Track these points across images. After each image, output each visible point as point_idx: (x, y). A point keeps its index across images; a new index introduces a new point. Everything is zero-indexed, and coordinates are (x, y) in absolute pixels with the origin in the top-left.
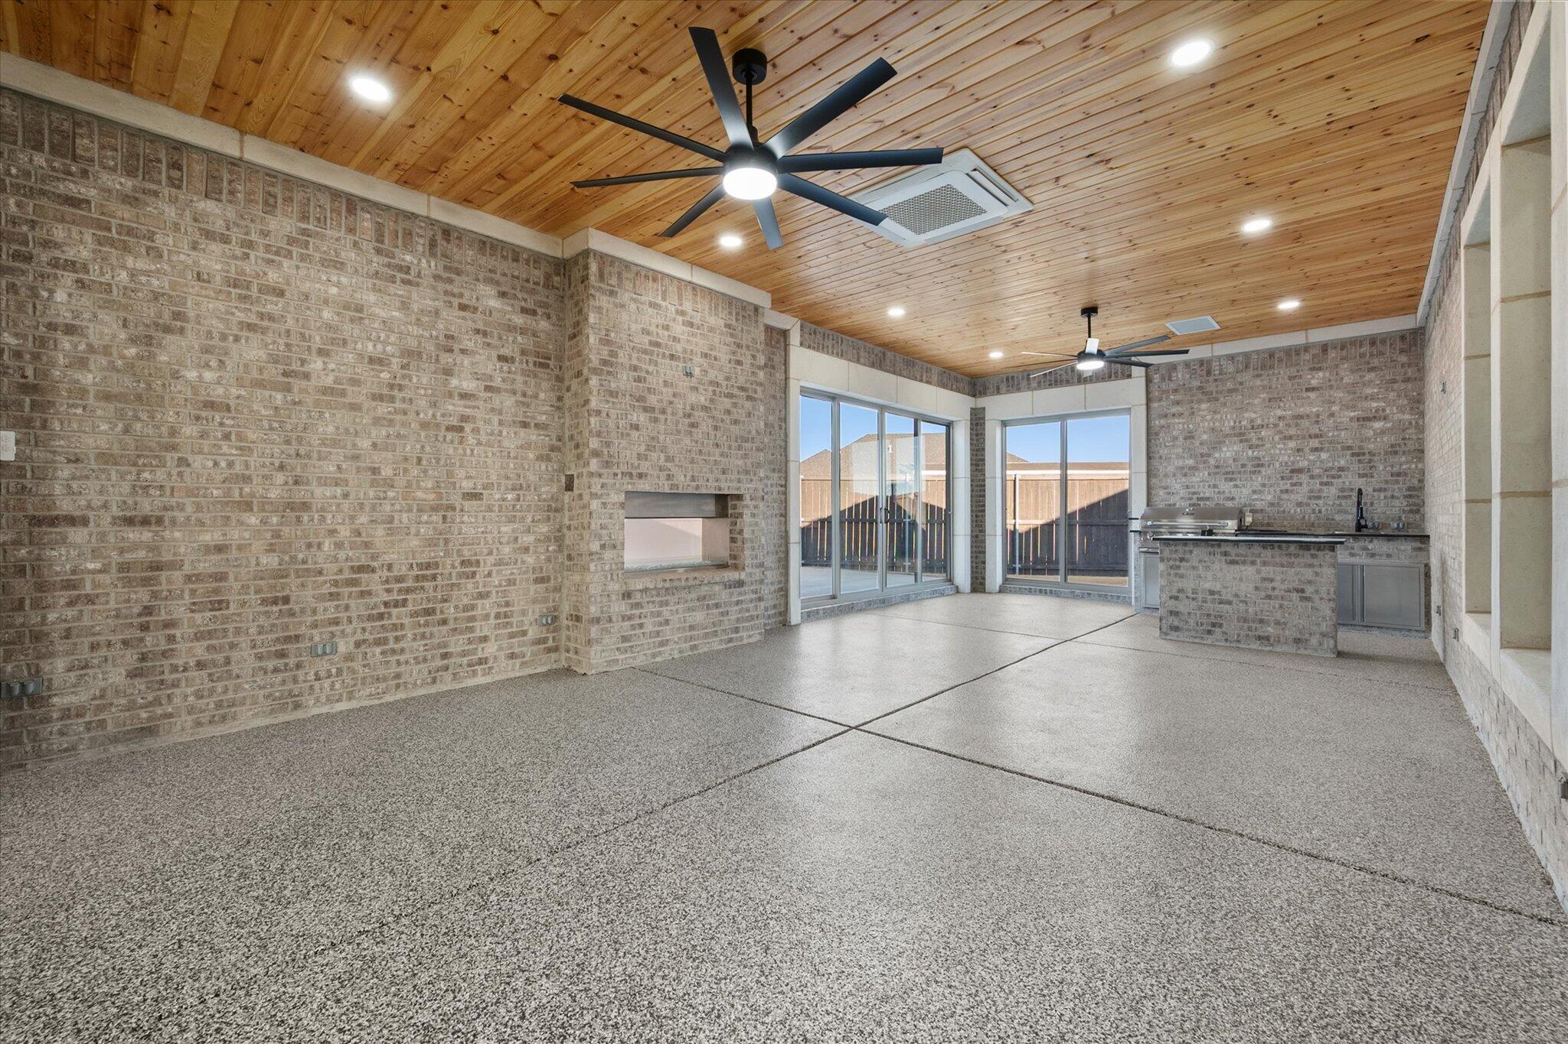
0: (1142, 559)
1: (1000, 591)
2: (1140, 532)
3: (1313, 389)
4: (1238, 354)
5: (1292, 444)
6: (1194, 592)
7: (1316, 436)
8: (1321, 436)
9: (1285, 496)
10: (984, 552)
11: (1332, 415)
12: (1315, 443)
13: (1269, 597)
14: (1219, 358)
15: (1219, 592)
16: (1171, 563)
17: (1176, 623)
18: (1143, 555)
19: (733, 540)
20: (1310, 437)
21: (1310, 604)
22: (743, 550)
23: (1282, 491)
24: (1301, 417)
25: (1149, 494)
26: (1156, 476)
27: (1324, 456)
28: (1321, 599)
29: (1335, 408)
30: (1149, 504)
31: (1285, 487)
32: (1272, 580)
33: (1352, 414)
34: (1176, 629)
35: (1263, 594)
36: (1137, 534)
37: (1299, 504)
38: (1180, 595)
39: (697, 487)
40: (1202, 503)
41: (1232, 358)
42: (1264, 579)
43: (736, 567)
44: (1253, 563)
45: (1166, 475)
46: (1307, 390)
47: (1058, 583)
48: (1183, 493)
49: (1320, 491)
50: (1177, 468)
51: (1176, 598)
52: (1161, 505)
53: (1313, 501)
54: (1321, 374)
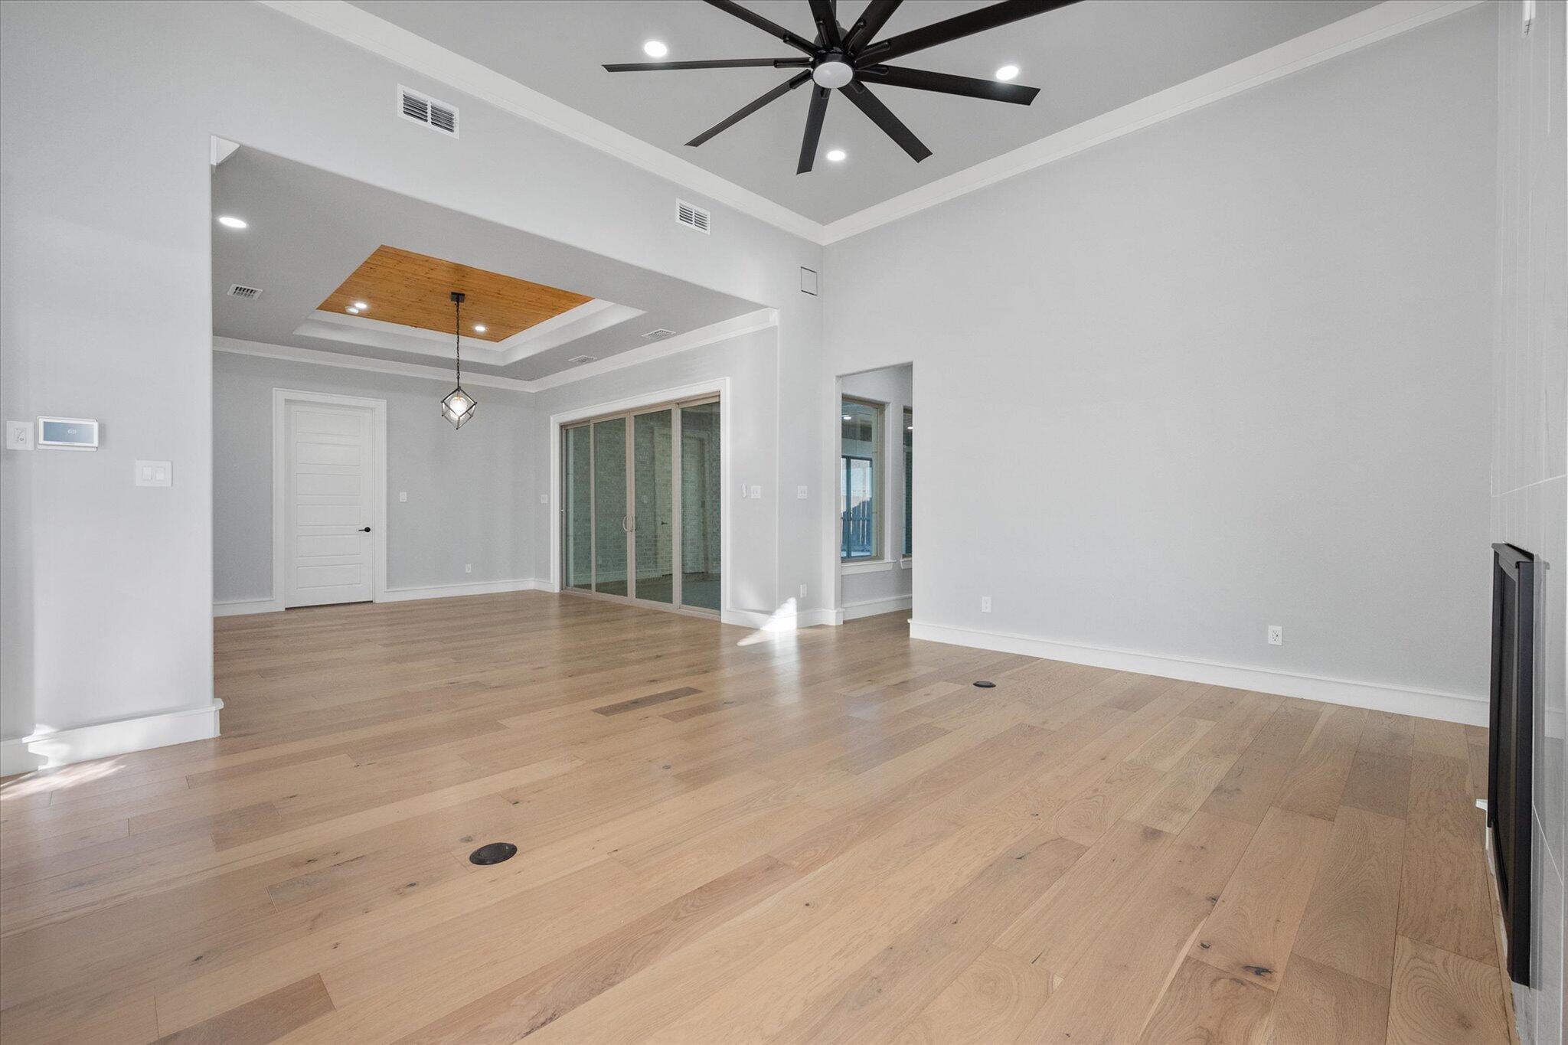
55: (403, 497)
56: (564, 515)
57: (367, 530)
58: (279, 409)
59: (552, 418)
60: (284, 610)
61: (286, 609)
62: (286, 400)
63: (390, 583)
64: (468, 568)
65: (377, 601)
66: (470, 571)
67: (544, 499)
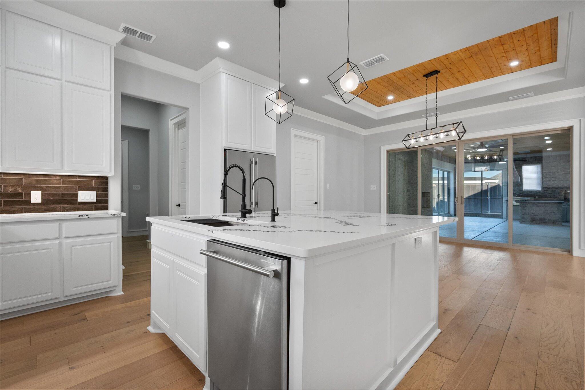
2: (507, 200)
3: (553, 166)
4: (533, 157)
5: (548, 179)
6: (528, 213)
7: (554, 177)
8: (555, 177)
9: (546, 192)
11: (558, 172)
12: (553, 179)
13: (547, 214)
14: (528, 157)
15: (535, 213)
16: (523, 207)
19: (427, 202)
20: (552, 177)
21: (556, 215)
22: (430, 204)
23: (545, 190)
24: (550, 173)
27: (556, 182)
28: (559, 214)
29: (559, 171)
31: (546, 189)
32: (547, 210)
33: (564, 172)
34: (524, 221)
35: (545, 213)
37: (549, 194)
38: (525, 214)
40: (523, 193)
41: (531, 158)
42: (545, 210)
43: (428, 208)
44: (543, 207)
46: (552, 166)
47: (480, 214)
48: (518, 190)
49: (555, 190)
51: (524, 215)
53: (553, 193)
54: (555, 163)
57: (316, 203)
59: (382, 147)
62: (294, 135)
67: (374, 187)
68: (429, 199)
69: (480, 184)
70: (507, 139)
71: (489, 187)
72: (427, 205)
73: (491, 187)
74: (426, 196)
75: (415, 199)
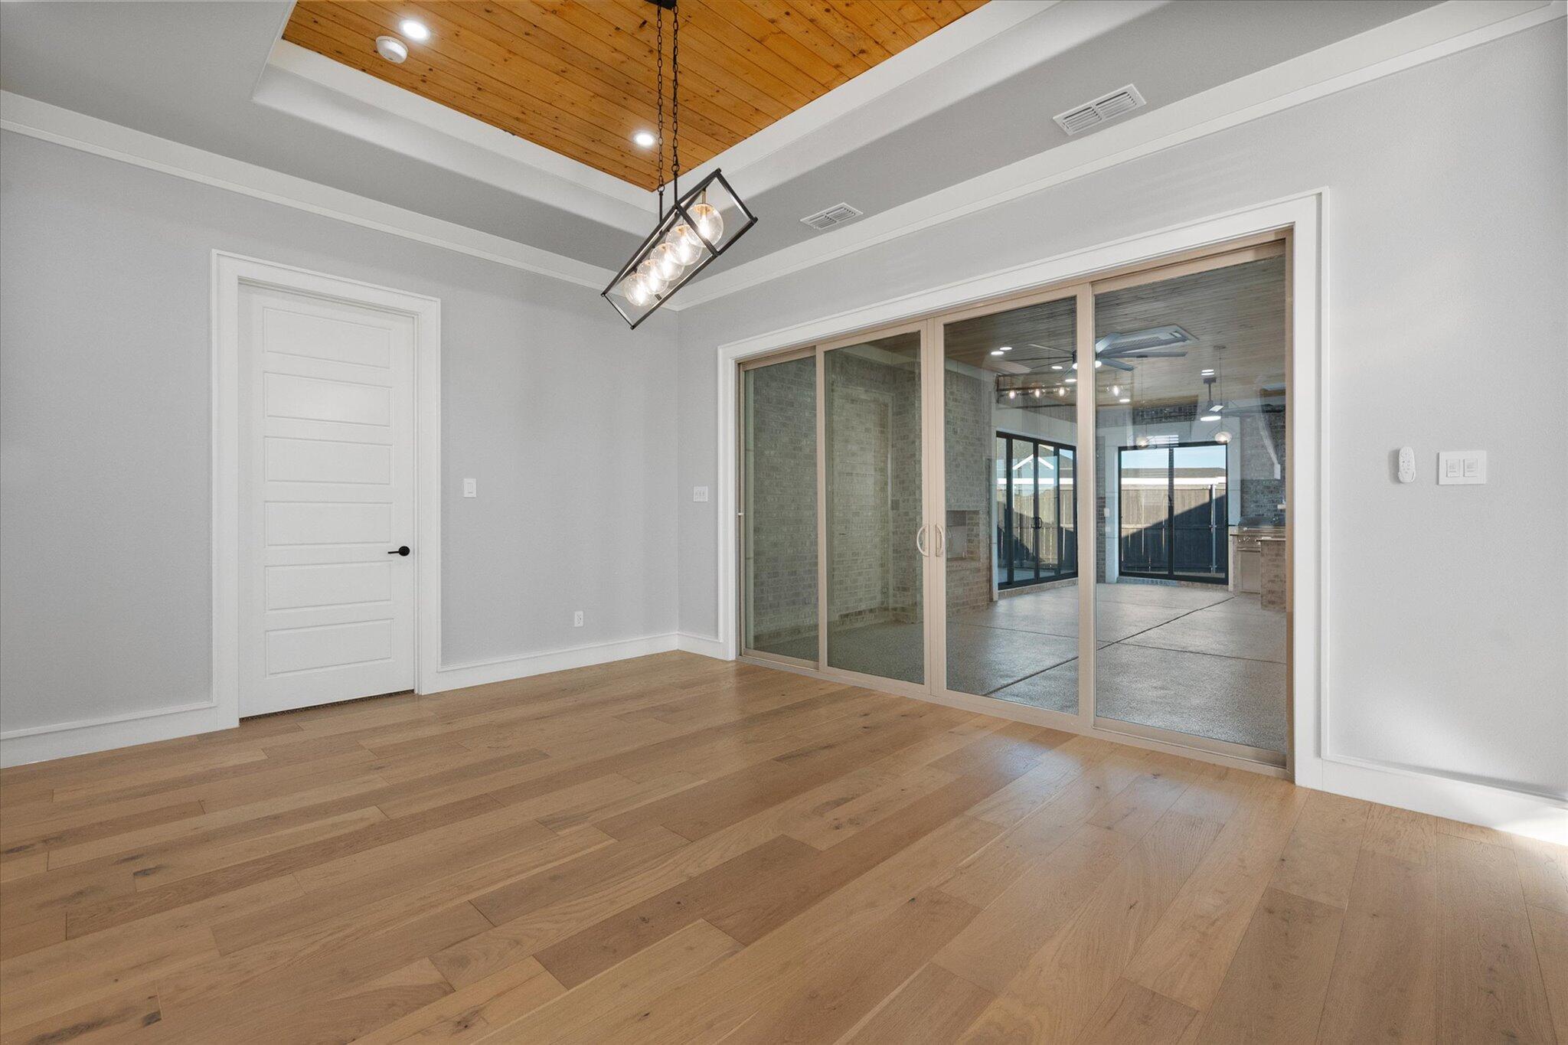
0: (1240, 556)
1: (1117, 582)
2: (1237, 536)
10: (1105, 551)
16: (1269, 557)
17: (1273, 598)
18: (1239, 553)
19: (970, 541)
22: (979, 547)
25: (1242, 507)
26: (1247, 493)
30: (1242, 514)
34: (1273, 603)
36: (1236, 538)
39: (959, 506)
43: (972, 559)
45: (1256, 492)
48: (1269, 506)
50: (1265, 487)
51: (1273, 581)
52: (1252, 515)
55: (470, 487)
56: (742, 520)
57: (404, 551)
58: (225, 298)
59: (720, 352)
60: (237, 724)
61: (242, 720)
62: (243, 282)
63: (449, 652)
64: (578, 619)
65: (425, 691)
66: (581, 624)
67: (701, 494)
68: (975, 532)
69: (1167, 488)
70: (1074, 298)
71: (1214, 497)
72: (972, 553)
73: (1219, 495)
74: (967, 522)
75: (910, 533)
